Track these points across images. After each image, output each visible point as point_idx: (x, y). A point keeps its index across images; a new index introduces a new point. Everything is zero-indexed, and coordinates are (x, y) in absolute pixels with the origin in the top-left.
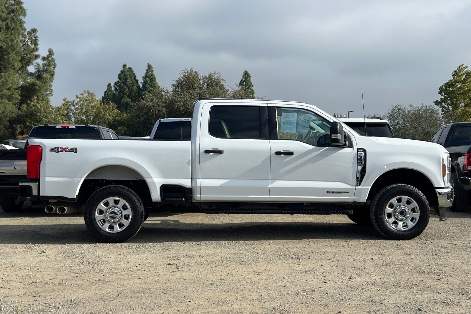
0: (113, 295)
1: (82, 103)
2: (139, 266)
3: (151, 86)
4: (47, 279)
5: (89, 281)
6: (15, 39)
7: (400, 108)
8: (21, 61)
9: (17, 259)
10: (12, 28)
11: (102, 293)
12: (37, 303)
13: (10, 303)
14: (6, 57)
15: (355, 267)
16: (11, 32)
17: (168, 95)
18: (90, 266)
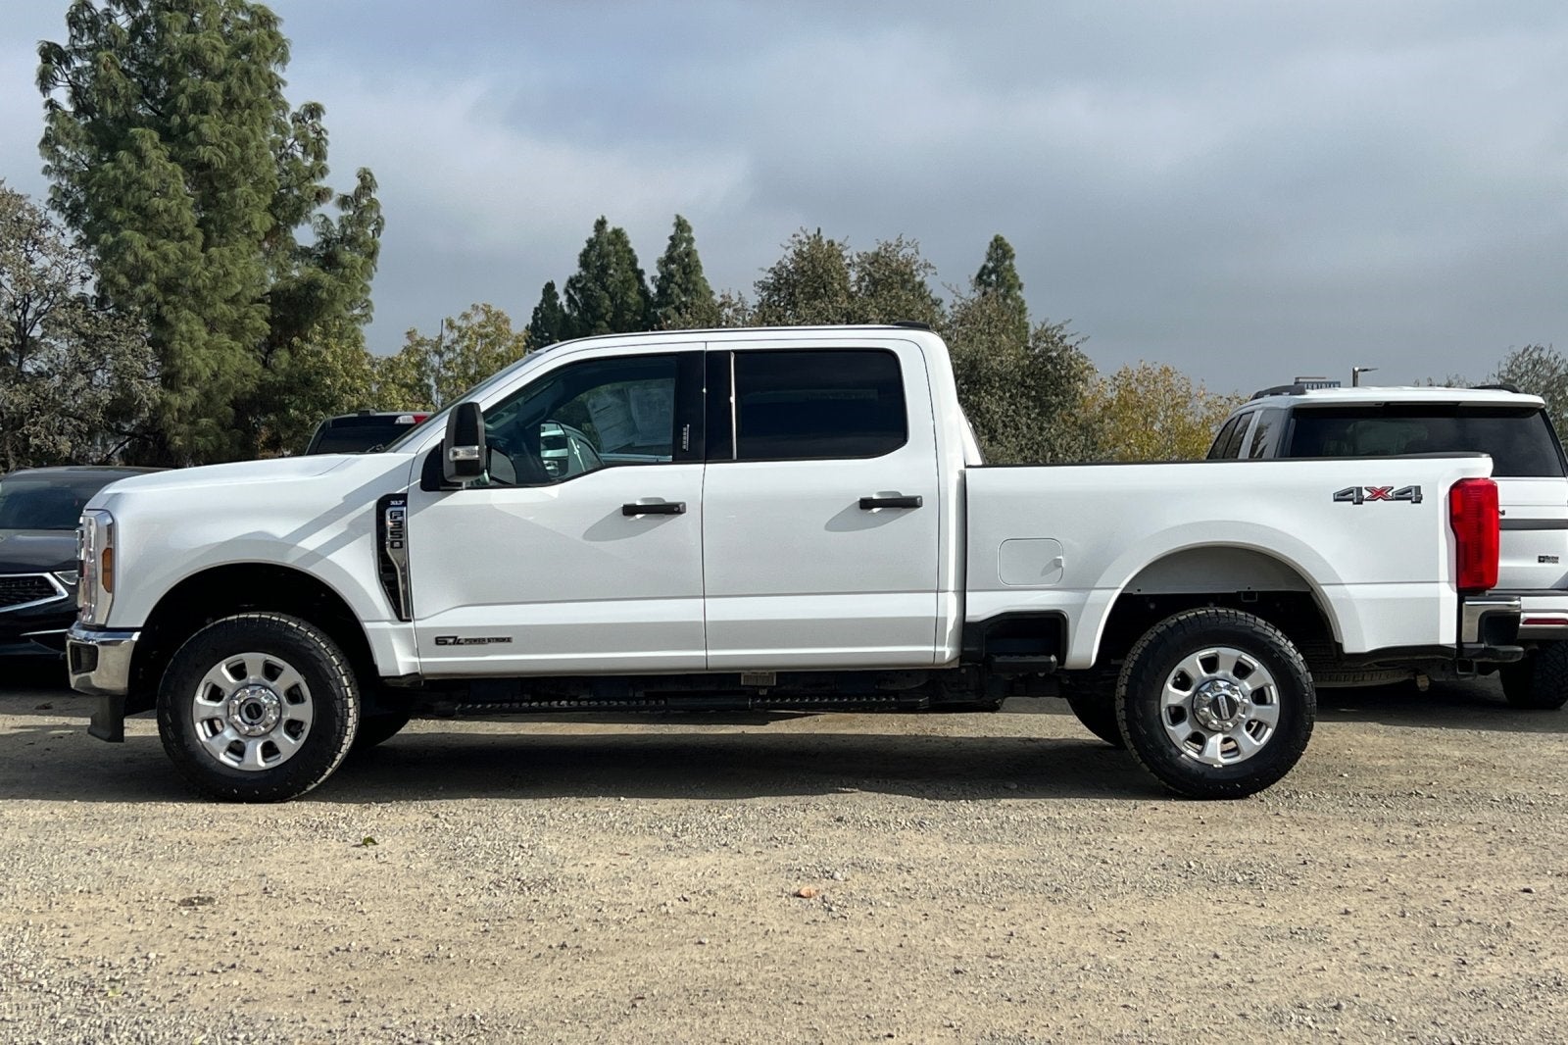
0: (615, 1002)
1: (465, 344)
2: (693, 897)
3: (686, 291)
4: (385, 939)
5: (527, 949)
6: (255, 138)
7: (1540, 358)
8: (271, 209)
9: (279, 863)
10: (242, 102)
11: (578, 994)
12: (357, 1025)
13: (265, 1026)
14: (224, 195)
15: (1470, 921)
16: (240, 116)
17: (744, 319)
18: (527, 894)
